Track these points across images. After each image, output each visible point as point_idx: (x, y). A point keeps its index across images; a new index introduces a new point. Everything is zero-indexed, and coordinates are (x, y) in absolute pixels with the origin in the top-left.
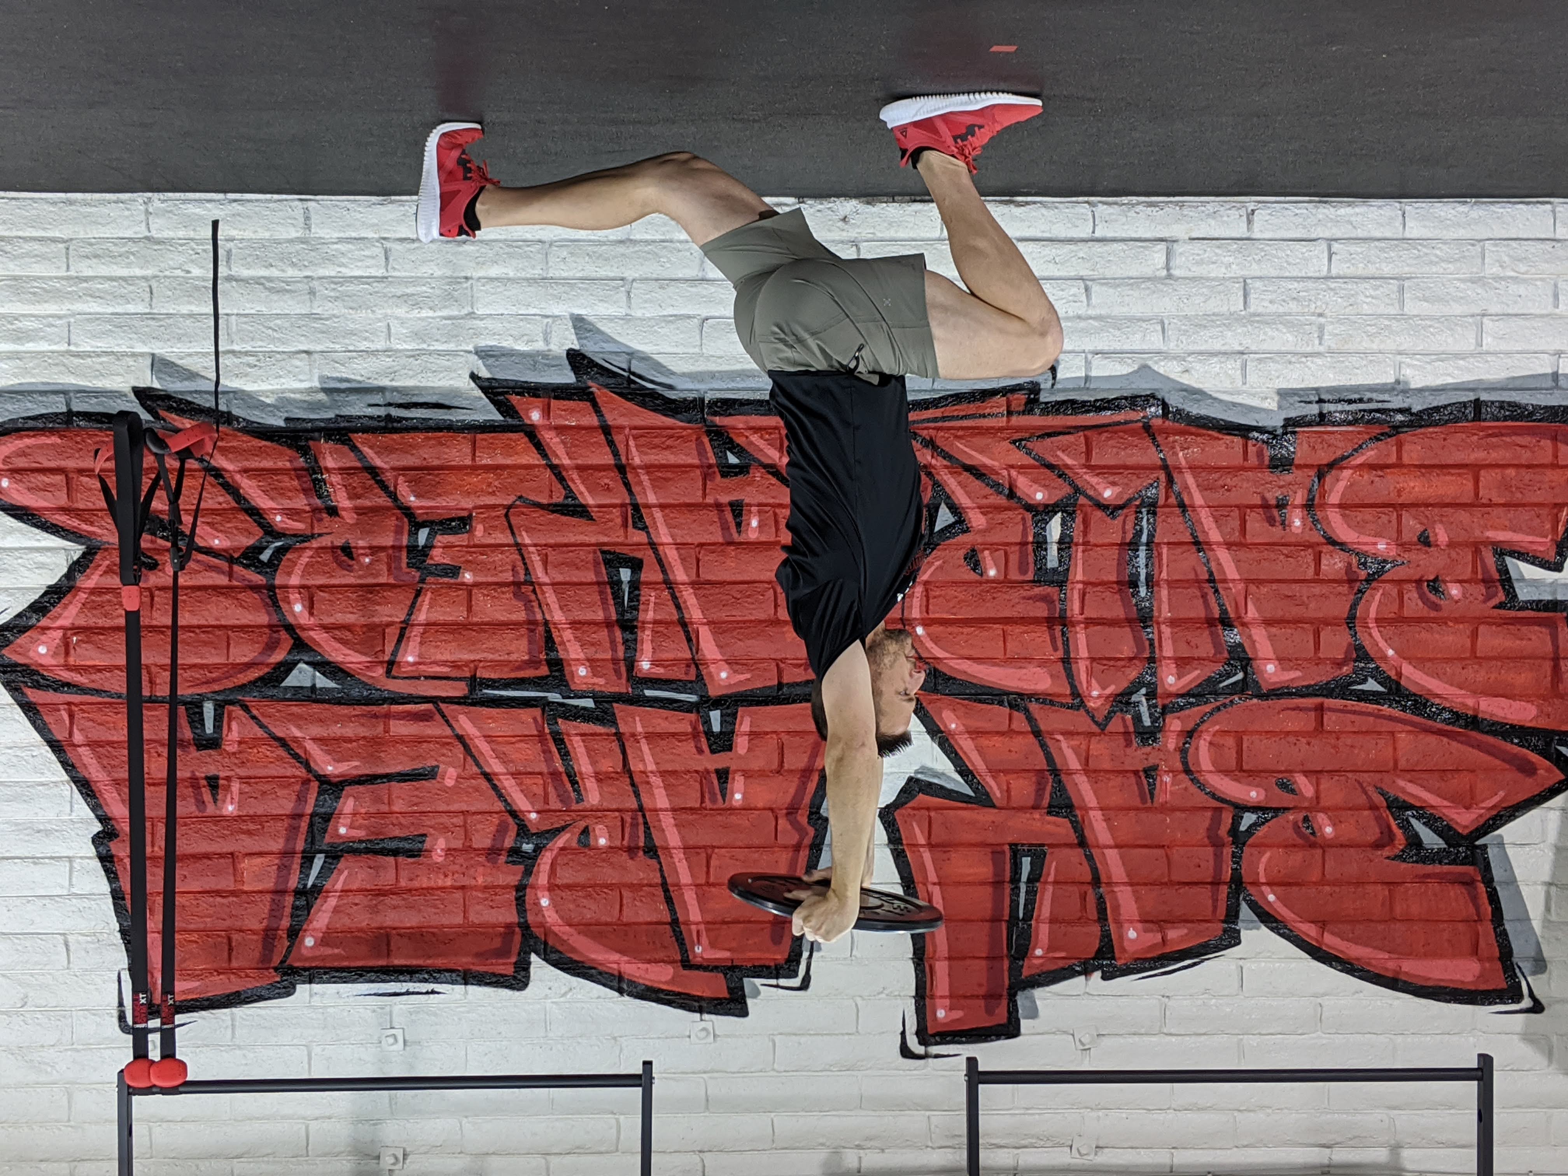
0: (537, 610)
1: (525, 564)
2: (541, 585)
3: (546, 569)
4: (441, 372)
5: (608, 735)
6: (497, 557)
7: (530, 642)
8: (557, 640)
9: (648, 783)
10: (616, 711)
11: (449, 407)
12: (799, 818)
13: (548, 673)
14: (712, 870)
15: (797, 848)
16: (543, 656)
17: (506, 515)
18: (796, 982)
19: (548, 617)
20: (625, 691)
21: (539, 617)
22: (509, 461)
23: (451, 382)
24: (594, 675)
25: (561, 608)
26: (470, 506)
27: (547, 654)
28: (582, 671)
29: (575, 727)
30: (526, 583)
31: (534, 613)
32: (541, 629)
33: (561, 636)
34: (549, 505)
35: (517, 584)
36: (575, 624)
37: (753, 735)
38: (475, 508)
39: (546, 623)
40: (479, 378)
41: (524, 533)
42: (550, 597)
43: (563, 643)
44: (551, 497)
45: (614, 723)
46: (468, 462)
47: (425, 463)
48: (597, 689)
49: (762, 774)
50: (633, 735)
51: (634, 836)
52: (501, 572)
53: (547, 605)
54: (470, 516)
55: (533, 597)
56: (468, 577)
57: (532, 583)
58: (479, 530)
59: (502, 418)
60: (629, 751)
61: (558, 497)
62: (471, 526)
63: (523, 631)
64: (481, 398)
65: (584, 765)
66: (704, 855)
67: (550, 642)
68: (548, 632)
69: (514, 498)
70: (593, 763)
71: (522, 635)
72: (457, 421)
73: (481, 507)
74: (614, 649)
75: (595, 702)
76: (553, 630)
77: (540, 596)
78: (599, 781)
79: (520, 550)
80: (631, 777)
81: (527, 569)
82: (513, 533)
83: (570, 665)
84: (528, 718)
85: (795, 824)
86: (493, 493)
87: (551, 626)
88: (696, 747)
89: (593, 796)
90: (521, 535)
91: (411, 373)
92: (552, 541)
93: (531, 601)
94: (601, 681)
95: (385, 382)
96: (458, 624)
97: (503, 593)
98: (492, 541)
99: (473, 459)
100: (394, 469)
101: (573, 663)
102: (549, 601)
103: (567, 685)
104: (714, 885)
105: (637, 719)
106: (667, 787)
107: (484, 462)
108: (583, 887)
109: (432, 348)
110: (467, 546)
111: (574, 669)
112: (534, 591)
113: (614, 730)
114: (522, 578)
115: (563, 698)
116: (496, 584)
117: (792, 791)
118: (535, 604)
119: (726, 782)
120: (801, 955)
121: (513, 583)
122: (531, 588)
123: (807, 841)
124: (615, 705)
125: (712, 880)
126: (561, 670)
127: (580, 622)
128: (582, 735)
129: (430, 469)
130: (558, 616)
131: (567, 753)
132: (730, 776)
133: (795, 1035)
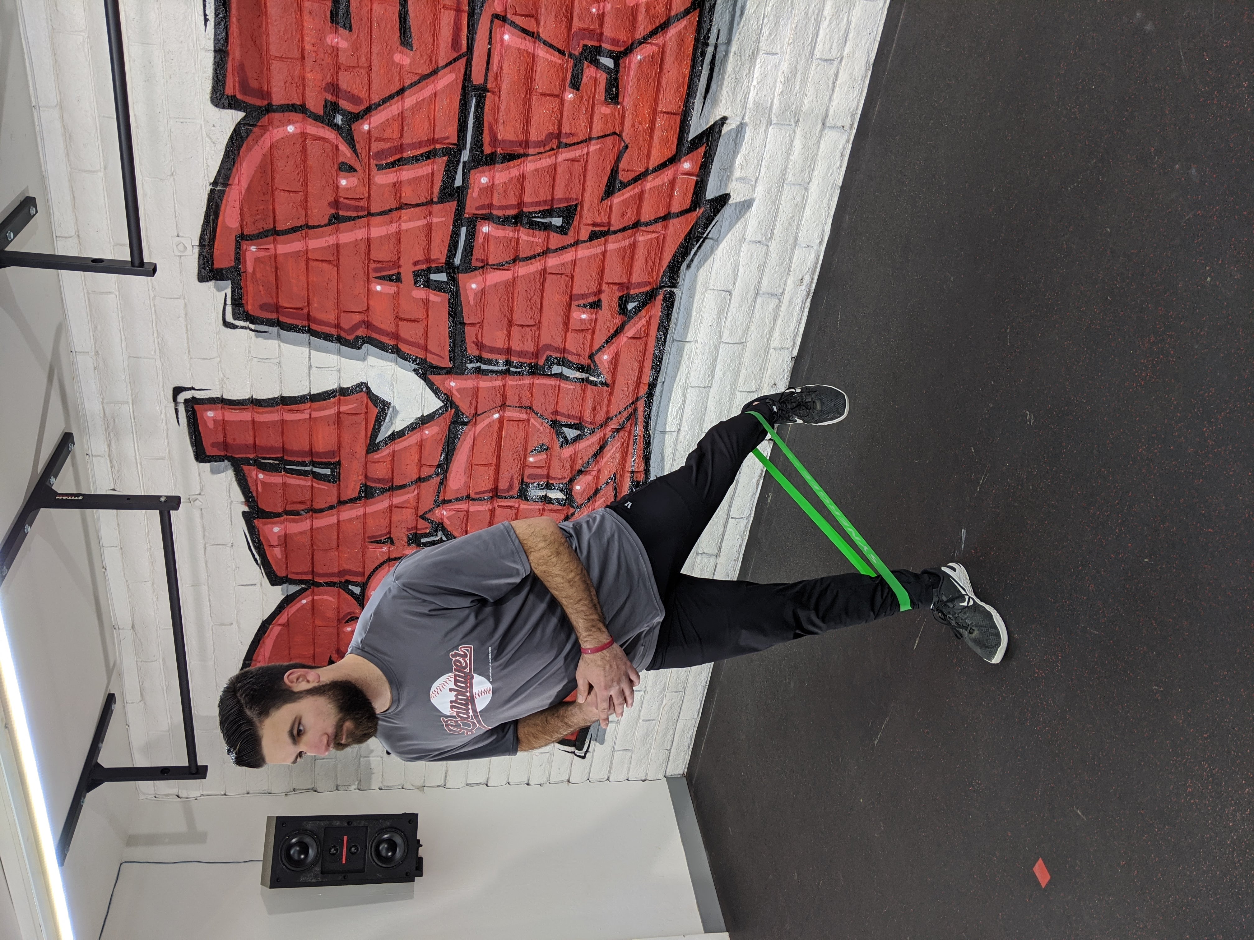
0: (537, 150)
1: (574, 144)
2: (556, 154)
3: (567, 160)
4: (733, 95)
5: (432, 193)
6: (582, 122)
7: (511, 142)
8: (511, 163)
9: (391, 222)
10: (451, 203)
11: (705, 98)
12: (361, 330)
13: (485, 153)
14: (320, 264)
15: (338, 326)
16: (499, 151)
17: (614, 133)
18: (229, 318)
19: (529, 158)
20: (466, 211)
21: (531, 151)
22: (656, 140)
23: (724, 102)
24: (480, 189)
25: (536, 170)
26: (625, 104)
27: (501, 154)
28: (484, 180)
29: (440, 170)
30: (560, 142)
31: (534, 147)
32: (521, 151)
33: (514, 167)
34: (617, 167)
35: (559, 135)
36: (522, 178)
37: (427, 302)
38: (623, 107)
39: (526, 155)
40: (723, 124)
41: (599, 146)
42: (546, 162)
43: (509, 168)
44: (624, 170)
45: (441, 200)
46: (660, 108)
47: (665, 71)
48: (470, 191)
49: (397, 306)
50: (430, 214)
51: (348, 208)
52: (571, 123)
53: (540, 159)
54: (618, 103)
55: (547, 148)
56: (570, 96)
57: (558, 147)
58: (606, 110)
59: (689, 139)
60: (417, 209)
61: (623, 176)
62: (609, 103)
63: (521, 137)
64: (707, 124)
65: (407, 174)
66: (332, 259)
67: (510, 157)
68: (519, 156)
69: (627, 141)
70: (409, 181)
71: (517, 136)
72: (693, 103)
73: (624, 112)
74: (501, 208)
75: (458, 188)
76: (519, 160)
77: (548, 154)
78: (394, 185)
79: (586, 141)
80: (397, 209)
81: (570, 145)
82: (599, 138)
83: (490, 170)
84: (450, 132)
85: (356, 327)
86: (633, 125)
87: (523, 159)
88: (419, 261)
89: (384, 179)
90: (597, 144)
91: (738, 69)
92: (589, 167)
93: (544, 146)
94: (475, 195)
95: (734, 48)
96: (531, 82)
97: (554, 124)
98: (595, 120)
99: (662, 112)
100: (664, 45)
101: (492, 172)
102: (543, 161)
103: (475, 167)
104: (307, 264)
105: (444, 219)
106: (388, 237)
107: (658, 120)
108: (305, 161)
109: (752, 89)
110: (594, 97)
111: (487, 174)
112: (553, 149)
113: (435, 200)
114: (564, 141)
115: (464, 163)
116: (561, 118)
117: (382, 326)
118: (542, 150)
119: (391, 280)
120: (252, 323)
121: (560, 132)
122: (555, 147)
123: (343, 334)
124: (456, 202)
125: (311, 263)
126: (487, 164)
127: (523, 181)
128: (433, 174)
129: (660, 74)
130: (530, 166)
131: (418, 161)
132: (394, 284)
133: (186, 314)
